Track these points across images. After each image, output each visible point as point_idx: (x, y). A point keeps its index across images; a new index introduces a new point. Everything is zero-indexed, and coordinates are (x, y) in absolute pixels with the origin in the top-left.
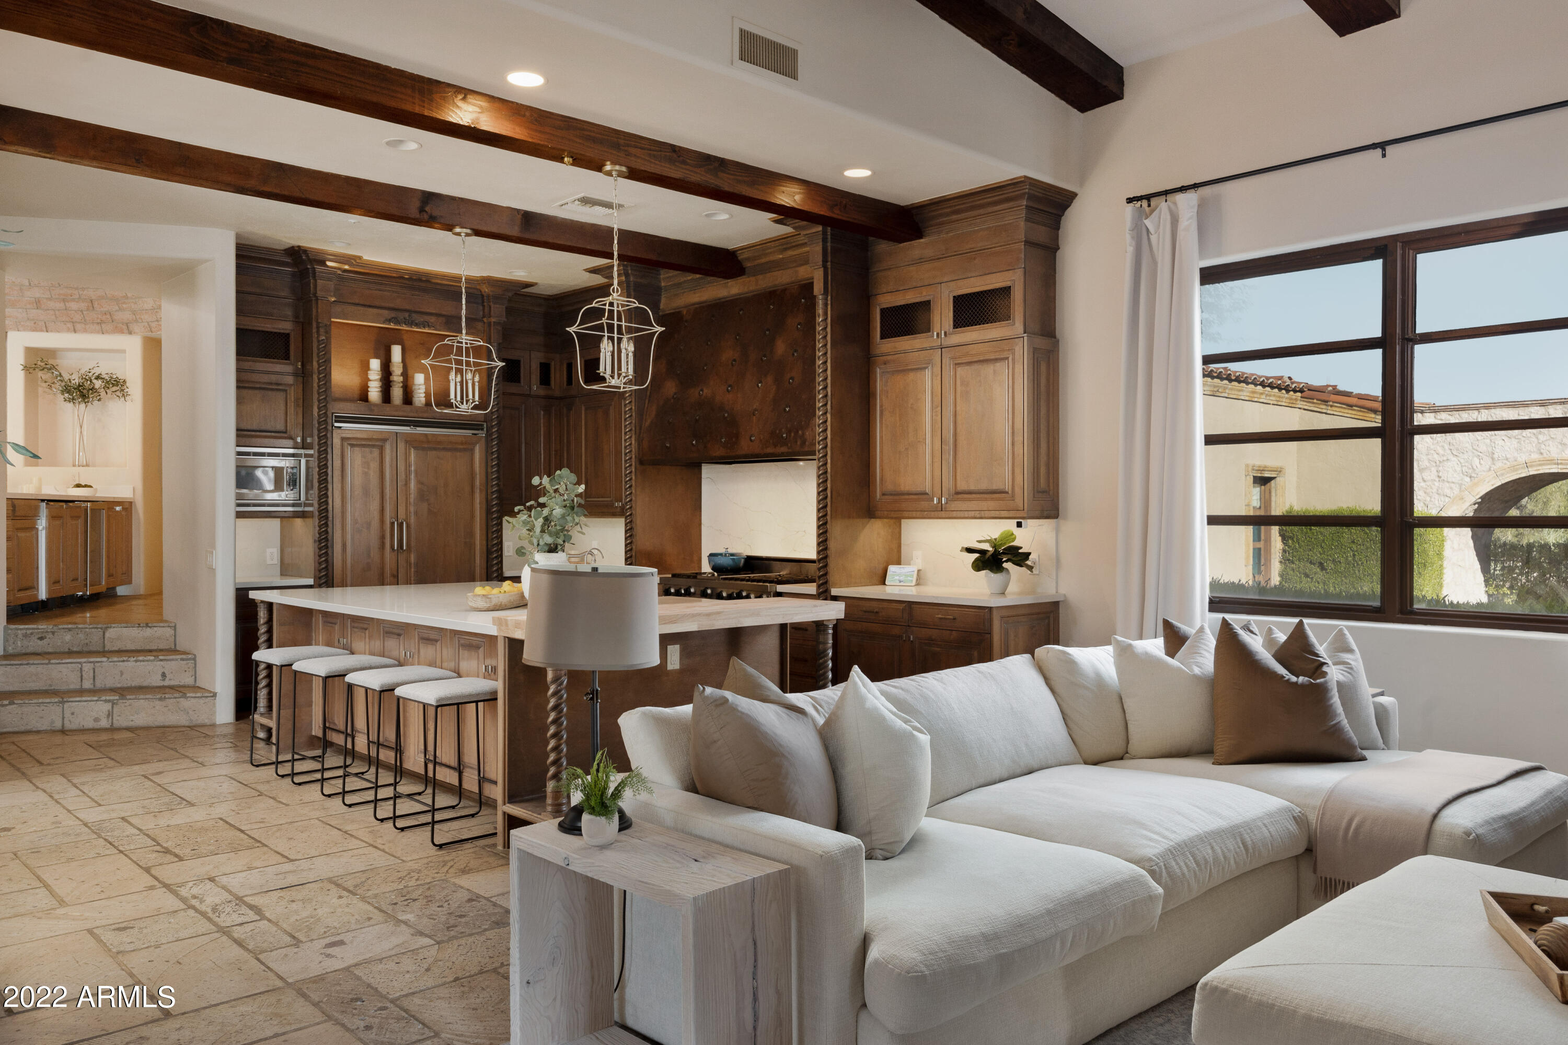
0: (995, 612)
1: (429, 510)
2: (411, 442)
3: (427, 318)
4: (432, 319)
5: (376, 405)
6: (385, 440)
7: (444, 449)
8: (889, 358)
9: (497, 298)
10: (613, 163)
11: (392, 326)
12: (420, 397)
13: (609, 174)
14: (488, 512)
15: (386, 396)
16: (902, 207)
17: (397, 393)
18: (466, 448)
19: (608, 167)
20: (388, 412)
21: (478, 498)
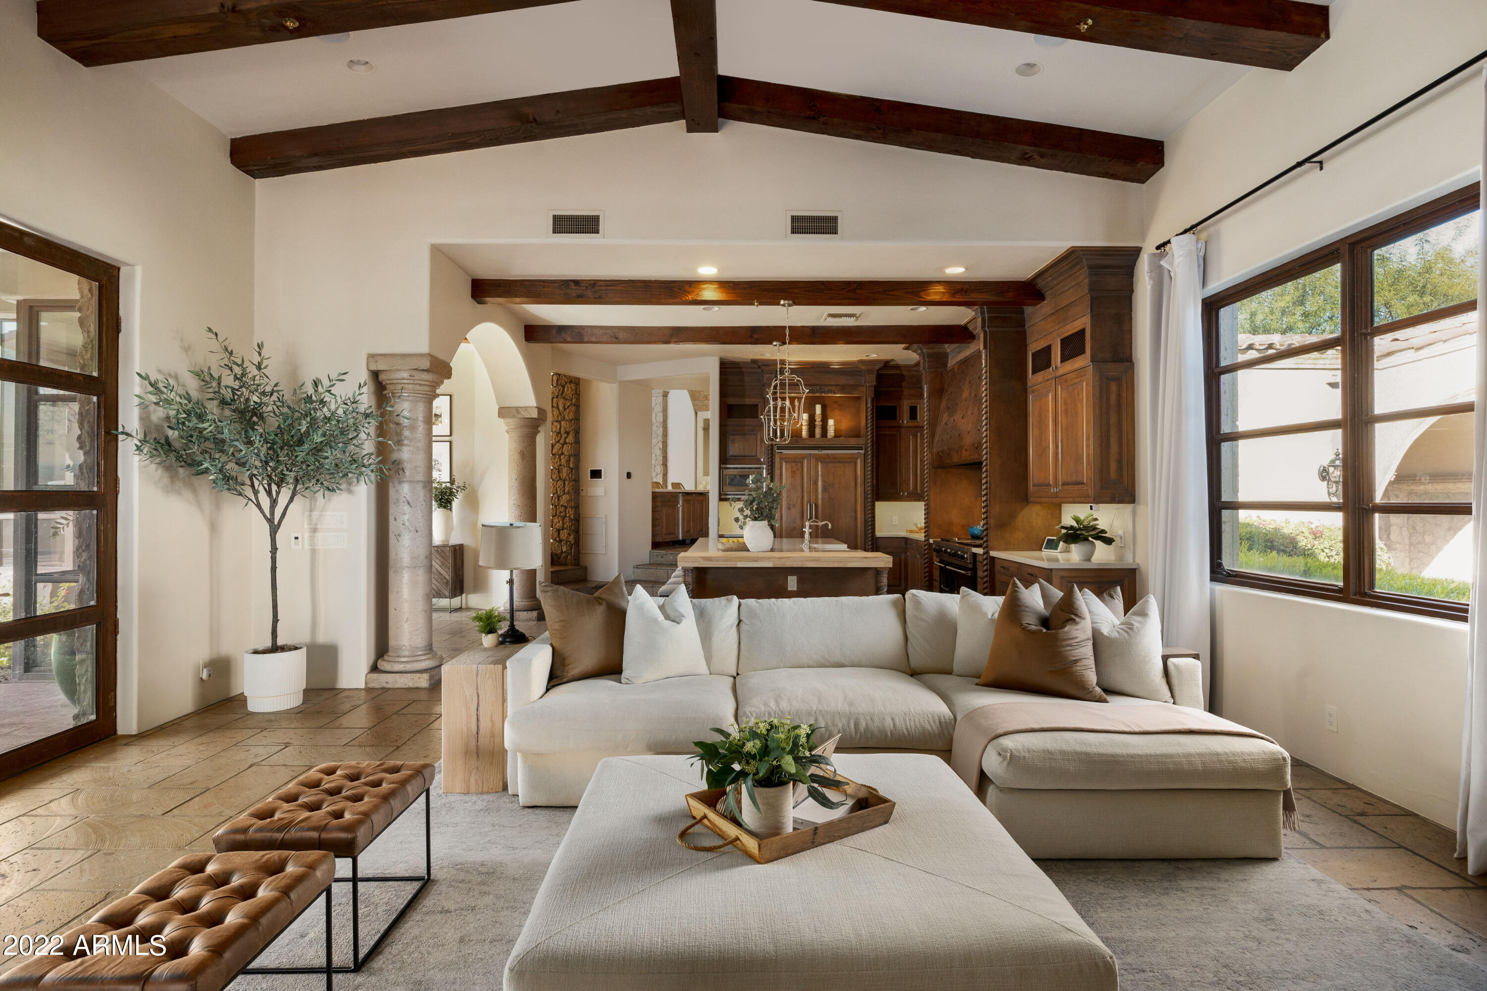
0: (1054, 572)
1: (829, 497)
2: (818, 458)
3: (829, 388)
4: (833, 388)
5: (805, 439)
6: (804, 458)
7: (839, 462)
8: (1034, 388)
9: (869, 372)
10: (785, 300)
11: (818, 395)
12: (831, 432)
13: (784, 305)
14: (865, 498)
15: (811, 433)
16: (1024, 282)
17: (818, 431)
18: (853, 460)
19: (782, 302)
20: (812, 442)
21: (860, 490)
